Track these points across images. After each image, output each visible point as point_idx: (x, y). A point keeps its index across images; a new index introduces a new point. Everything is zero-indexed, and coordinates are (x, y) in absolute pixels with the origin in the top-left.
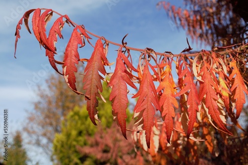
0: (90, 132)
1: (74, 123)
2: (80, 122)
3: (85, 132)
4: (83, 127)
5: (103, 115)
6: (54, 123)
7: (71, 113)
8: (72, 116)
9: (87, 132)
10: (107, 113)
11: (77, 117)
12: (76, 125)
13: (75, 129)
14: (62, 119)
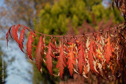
0: (62, 30)
1: (45, 22)
2: (51, 20)
3: (57, 30)
4: (54, 26)
5: (74, 13)
6: (27, 17)
7: (42, 11)
8: (44, 14)
9: (59, 30)
10: (78, 9)
11: (48, 15)
12: (48, 24)
13: (47, 28)
14: (35, 12)
